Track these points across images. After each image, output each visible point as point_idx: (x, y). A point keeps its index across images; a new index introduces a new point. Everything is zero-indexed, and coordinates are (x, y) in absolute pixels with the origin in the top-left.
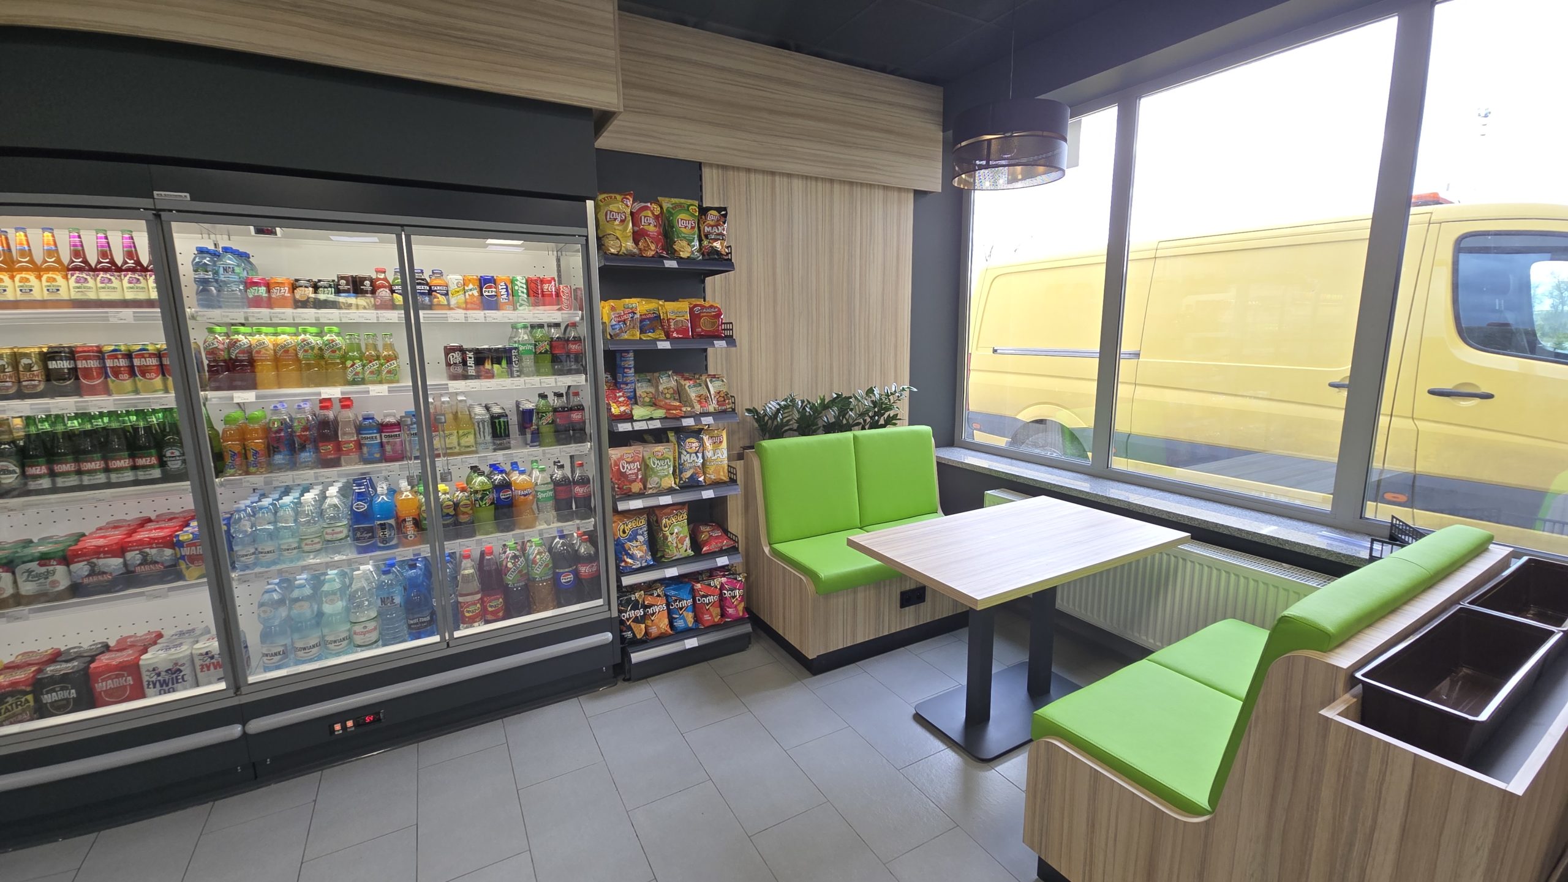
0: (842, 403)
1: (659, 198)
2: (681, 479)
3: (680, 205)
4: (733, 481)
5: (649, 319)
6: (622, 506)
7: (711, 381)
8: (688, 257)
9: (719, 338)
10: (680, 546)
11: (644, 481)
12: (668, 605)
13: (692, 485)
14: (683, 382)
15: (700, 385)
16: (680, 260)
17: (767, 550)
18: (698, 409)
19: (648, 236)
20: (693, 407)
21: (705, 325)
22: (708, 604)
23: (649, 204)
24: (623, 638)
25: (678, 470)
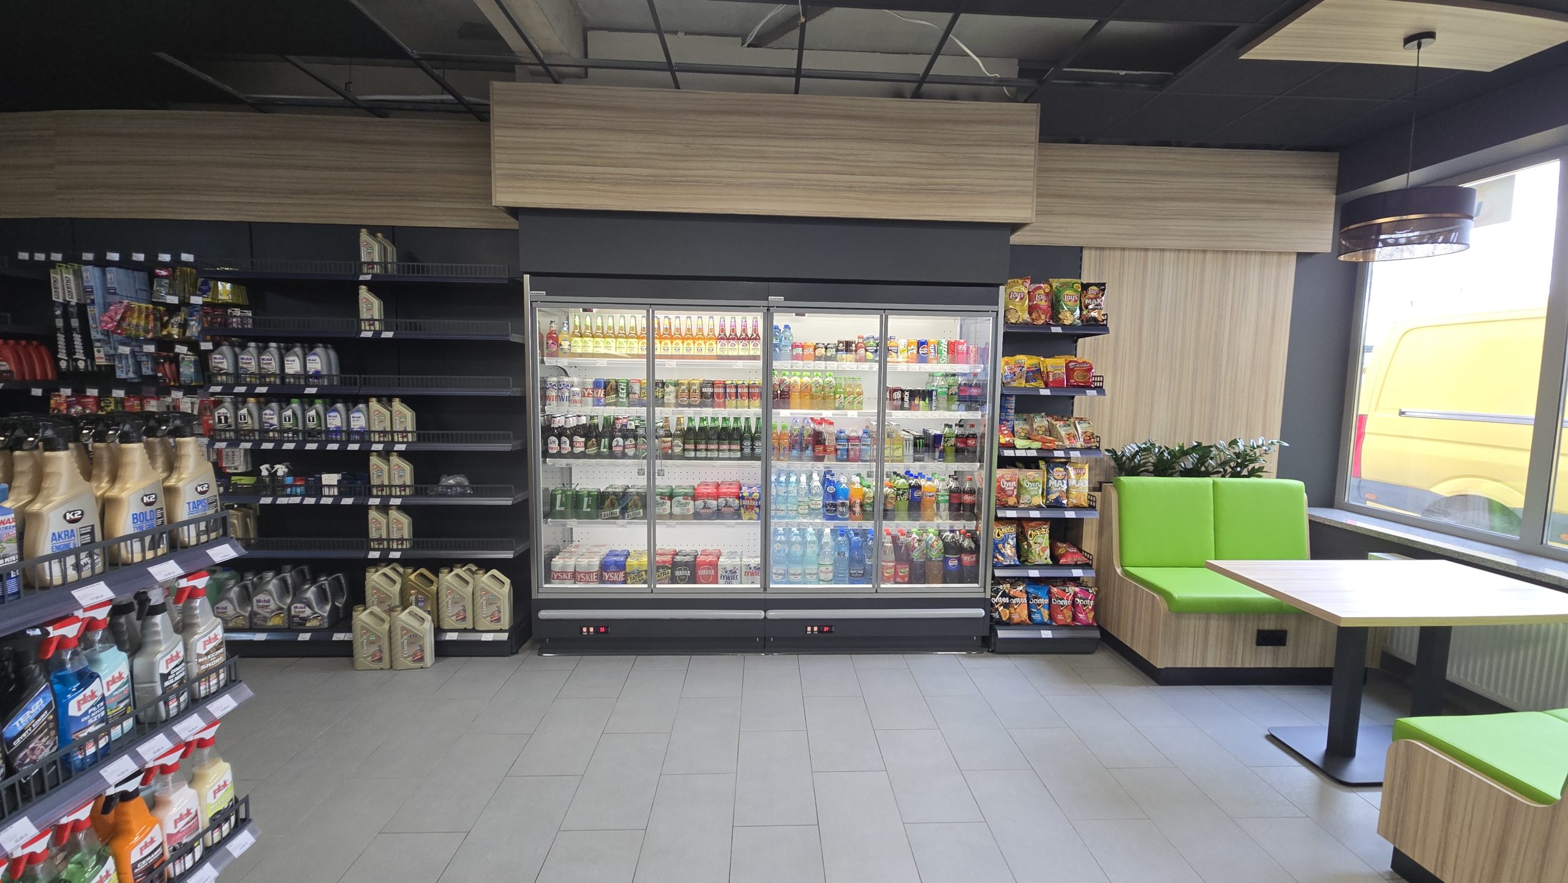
0: (1203, 452)
1: (1050, 280)
2: (1047, 500)
3: (1066, 284)
4: (1092, 507)
5: (1032, 371)
6: (1000, 514)
7: (1079, 423)
8: (1071, 325)
9: (1090, 388)
10: (1041, 554)
11: (1018, 497)
12: (1028, 599)
13: (1057, 505)
14: (1054, 423)
15: (1069, 425)
16: (1063, 326)
17: (1119, 571)
18: (1067, 443)
19: (1040, 309)
20: (1063, 443)
21: (1077, 377)
22: (1062, 606)
23: (1042, 285)
24: (992, 618)
25: (1046, 491)
